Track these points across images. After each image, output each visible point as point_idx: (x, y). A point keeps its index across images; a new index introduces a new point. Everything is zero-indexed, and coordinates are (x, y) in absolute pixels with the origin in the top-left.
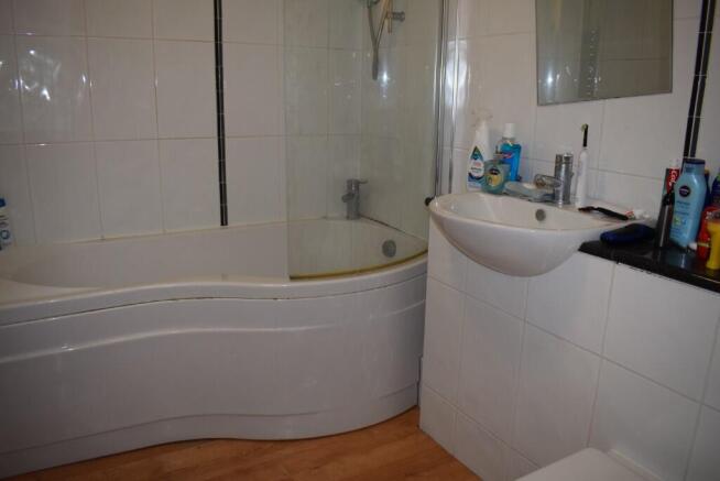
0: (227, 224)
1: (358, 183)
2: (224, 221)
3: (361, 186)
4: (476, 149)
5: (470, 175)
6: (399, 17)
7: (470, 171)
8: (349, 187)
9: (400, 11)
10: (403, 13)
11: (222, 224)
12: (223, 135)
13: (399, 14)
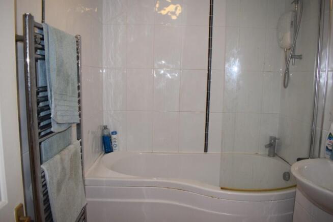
0: (207, 152)
1: (275, 139)
2: (206, 150)
3: (277, 141)
4: (330, 134)
5: (327, 147)
6: (300, 57)
7: (327, 145)
8: (270, 141)
9: (299, 54)
10: (301, 55)
11: (205, 152)
12: (209, 111)
13: (299, 56)
